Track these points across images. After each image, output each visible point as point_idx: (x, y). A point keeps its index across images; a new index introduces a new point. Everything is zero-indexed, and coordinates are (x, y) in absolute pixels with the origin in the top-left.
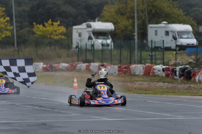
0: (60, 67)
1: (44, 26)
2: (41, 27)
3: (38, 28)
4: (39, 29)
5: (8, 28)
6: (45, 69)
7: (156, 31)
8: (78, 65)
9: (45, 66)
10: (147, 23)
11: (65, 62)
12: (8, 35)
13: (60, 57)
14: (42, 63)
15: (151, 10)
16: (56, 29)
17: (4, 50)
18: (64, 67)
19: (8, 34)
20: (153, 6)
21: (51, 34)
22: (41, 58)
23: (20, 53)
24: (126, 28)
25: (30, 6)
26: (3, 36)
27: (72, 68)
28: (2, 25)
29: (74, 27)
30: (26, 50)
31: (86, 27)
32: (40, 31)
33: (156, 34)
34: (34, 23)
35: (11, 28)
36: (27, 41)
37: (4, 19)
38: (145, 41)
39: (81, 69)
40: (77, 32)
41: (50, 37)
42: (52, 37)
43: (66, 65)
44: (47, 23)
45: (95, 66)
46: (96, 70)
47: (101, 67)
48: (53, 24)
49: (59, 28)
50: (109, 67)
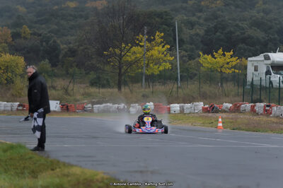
0: (223, 108)
1: (213, 56)
2: (209, 57)
4: (206, 60)
5: (168, 58)
6: (205, 110)
8: (242, 106)
9: (207, 106)
11: (230, 102)
12: (167, 68)
13: (227, 96)
14: (202, 103)
16: (229, 61)
18: (227, 107)
19: (168, 66)
21: (222, 67)
22: (203, 97)
26: (161, 68)
27: (236, 109)
28: (161, 55)
29: (249, 59)
31: (263, 59)
32: (209, 63)
34: (201, 53)
35: (172, 58)
36: (195, 75)
39: (245, 110)
40: (253, 64)
41: (221, 71)
42: (223, 70)
43: (230, 105)
44: (216, 52)
45: (260, 106)
46: (261, 111)
47: (267, 108)
48: (224, 55)
49: (231, 59)
50: (275, 108)
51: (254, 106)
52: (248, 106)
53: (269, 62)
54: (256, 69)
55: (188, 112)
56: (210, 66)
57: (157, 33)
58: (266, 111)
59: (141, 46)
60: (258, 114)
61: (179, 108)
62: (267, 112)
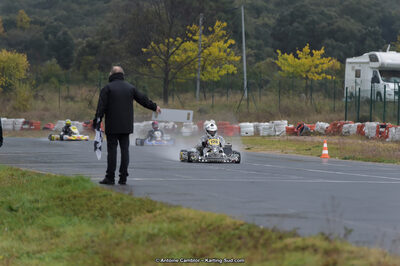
0: (315, 129)
1: (296, 56)
2: (290, 57)
3: (286, 60)
4: (287, 62)
5: (232, 58)
6: (290, 132)
8: (345, 126)
9: (291, 126)
11: (326, 121)
12: (230, 72)
13: (318, 112)
14: (286, 122)
16: (318, 62)
17: (224, 98)
18: (322, 128)
19: (232, 69)
21: (308, 71)
22: (285, 113)
23: (251, 104)
25: (277, 16)
26: (223, 72)
27: (336, 130)
28: (222, 53)
29: (348, 60)
30: (264, 98)
31: (368, 60)
32: (289, 65)
34: (278, 51)
35: (237, 59)
36: (267, 82)
39: (349, 132)
40: (353, 68)
41: (307, 77)
42: (310, 76)
43: (326, 125)
44: (301, 51)
45: (371, 127)
46: (373, 134)
47: (382, 130)
48: (311, 54)
49: (322, 61)
50: (393, 130)
51: (362, 126)
52: (353, 126)
53: (375, 65)
54: (358, 74)
55: (266, 133)
56: (291, 70)
57: (218, 23)
58: (380, 133)
59: (195, 41)
60: (367, 138)
61: (252, 129)
62: (382, 136)
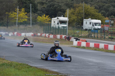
2: (41, 17)
5: (26, 17)
7: (86, 22)
10: (84, 18)
15: (86, 13)
19: (26, 20)
20: (87, 11)
21: (44, 21)
24: (74, 20)
26: (24, 20)
28: (24, 16)
29: (52, 19)
33: (86, 24)
37: (25, 13)
38: (82, 26)
43: (40, 34)
44: (43, 15)
48: (45, 17)
49: (48, 18)
53: (58, 20)
54: (54, 22)
56: (40, 20)
57: (23, 9)
